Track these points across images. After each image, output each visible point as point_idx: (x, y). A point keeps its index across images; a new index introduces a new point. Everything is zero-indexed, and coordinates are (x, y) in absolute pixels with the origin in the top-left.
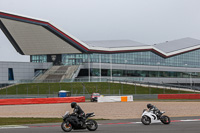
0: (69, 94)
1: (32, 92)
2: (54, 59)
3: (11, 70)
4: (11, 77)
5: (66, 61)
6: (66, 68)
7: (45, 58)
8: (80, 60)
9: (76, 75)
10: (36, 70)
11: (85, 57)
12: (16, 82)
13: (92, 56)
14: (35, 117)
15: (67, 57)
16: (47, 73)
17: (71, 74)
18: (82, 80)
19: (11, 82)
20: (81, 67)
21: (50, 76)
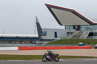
0: (84, 45)
1: (66, 44)
2: (76, 27)
3: (56, 33)
4: (56, 36)
5: (82, 29)
6: (82, 32)
7: (72, 27)
8: (89, 28)
9: (87, 35)
10: (68, 33)
11: (92, 27)
12: (58, 38)
13: (95, 26)
14: (67, 55)
15: (83, 27)
16: (73, 34)
17: (85, 35)
18: (90, 38)
19: (56, 38)
20: (90, 31)
21: (74, 36)
